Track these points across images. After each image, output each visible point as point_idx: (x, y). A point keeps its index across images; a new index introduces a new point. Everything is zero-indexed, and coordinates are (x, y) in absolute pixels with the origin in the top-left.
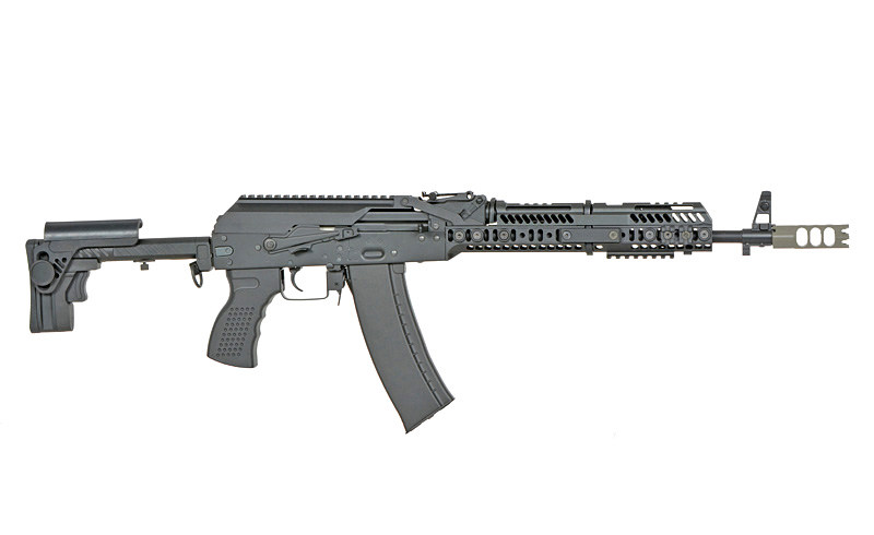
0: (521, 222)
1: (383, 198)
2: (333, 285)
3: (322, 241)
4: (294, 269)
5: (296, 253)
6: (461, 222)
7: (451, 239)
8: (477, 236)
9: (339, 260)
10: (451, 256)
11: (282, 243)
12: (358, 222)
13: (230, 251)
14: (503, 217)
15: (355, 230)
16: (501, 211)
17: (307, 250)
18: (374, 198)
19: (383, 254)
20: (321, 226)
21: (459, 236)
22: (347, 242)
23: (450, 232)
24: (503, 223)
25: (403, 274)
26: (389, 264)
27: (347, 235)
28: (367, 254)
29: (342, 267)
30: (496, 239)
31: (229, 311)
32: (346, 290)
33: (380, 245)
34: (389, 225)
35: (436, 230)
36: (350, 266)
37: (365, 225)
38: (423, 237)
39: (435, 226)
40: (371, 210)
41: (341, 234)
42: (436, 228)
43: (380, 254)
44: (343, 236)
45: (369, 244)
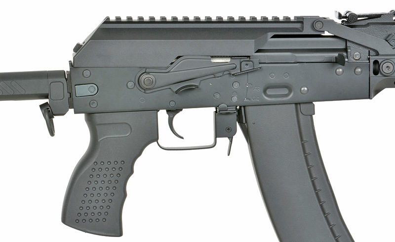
1: (287, 20)
2: (223, 130)
3: (214, 75)
4: (172, 112)
5: (180, 92)
6: (389, 51)
7: (376, 72)
9: (235, 99)
11: (163, 79)
12: (260, 51)
13: (94, 89)
15: (256, 61)
17: (195, 88)
18: (276, 20)
19: (290, 91)
20: (213, 57)
21: (388, 68)
22: (245, 76)
23: (376, 62)
25: (311, 116)
26: (296, 104)
27: (245, 68)
28: (269, 92)
29: (237, 108)
32: (239, 135)
33: (286, 80)
34: (297, 55)
35: (356, 60)
36: (247, 108)
37: (267, 55)
38: (341, 70)
39: (356, 55)
40: (275, 36)
41: (238, 67)
42: (357, 58)
43: (286, 91)
44: (241, 70)
45: (273, 79)
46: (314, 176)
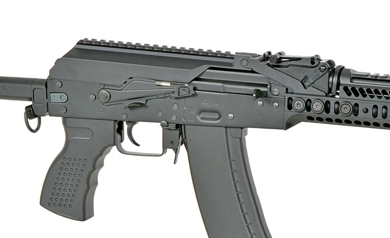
0: (365, 96)
2: (168, 143)
3: (157, 96)
5: (131, 107)
6: (302, 90)
7: (290, 107)
8: (317, 107)
9: (174, 118)
10: (288, 125)
11: (116, 95)
12: (197, 79)
13: (65, 98)
14: (346, 89)
15: (191, 87)
16: (345, 81)
17: (142, 105)
19: (220, 116)
21: (299, 105)
22: (183, 100)
23: (290, 99)
24: (346, 96)
26: (226, 127)
27: (183, 93)
28: (203, 115)
29: (178, 126)
30: (337, 112)
31: (62, 160)
32: (182, 148)
33: (216, 106)
34: (226, 86)
35: (275, 95)
36: (186, 126)
37: (202, 84)
38: (261, 103)
39: (275, 91)
40: (210, 68)
41: (177, 92)
42: (276, 94)
43: (217, 116)
44: (179, 94)
45: (206, 105)
46: (239, 190)
